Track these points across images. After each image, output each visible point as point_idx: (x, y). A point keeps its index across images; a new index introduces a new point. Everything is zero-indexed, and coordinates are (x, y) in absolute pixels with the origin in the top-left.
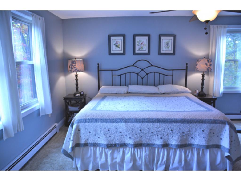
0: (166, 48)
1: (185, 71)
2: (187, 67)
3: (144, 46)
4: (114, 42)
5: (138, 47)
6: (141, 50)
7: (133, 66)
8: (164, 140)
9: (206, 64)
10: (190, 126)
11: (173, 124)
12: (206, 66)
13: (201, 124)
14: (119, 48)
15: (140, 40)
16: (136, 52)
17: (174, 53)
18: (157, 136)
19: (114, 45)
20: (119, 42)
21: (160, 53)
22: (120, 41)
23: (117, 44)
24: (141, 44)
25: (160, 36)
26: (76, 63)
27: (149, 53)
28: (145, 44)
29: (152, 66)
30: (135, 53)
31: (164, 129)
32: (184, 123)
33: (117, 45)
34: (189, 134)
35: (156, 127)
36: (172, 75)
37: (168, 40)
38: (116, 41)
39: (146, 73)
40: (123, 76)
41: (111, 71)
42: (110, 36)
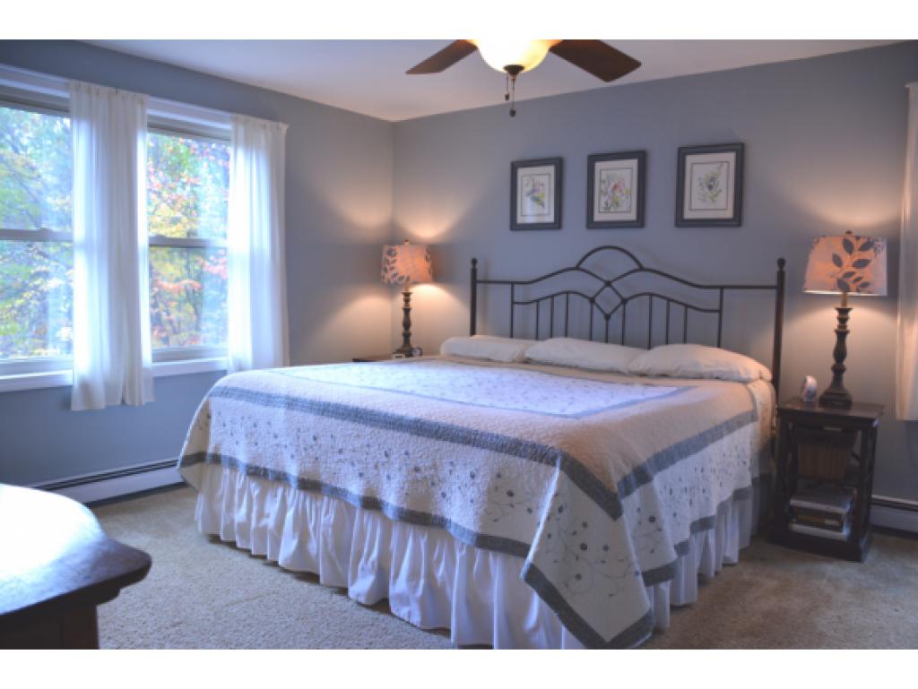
0: (704, 201)
1: (773, 292)
2: (781, 275)
3: (623, 195)
4: (527, 185)
5: (604, 199)
6: (612, 210)
7: (577, 268)
8: (368, 482)
9: (837, 261)
10: (436, 448)
11: (391, 432)
12: (836, 269)
13: (468, 448)
14: (542, 204)
15: (610, 172)
16: (598, 217)
17: (737, 220)
18: (353, 464)
19: (528, 194)
20: (542, 185)
21: (681, 222)
22: (544, 179)
23: (537, 191)
24: (615, 187)
25: (682, 153)
26: (395, 255)
27: (640, 222)
28: (628, 186)
29: (641, 269)
30: (591, 224)
31: (368, 446)
32: (419, 435)
33: (536, 194)
34: (436, 479)
35: (350, 435)
36: (717, 307)
37: (714, 166)
38: (533, 180)
39: (620, 296)
40: (545, 305)
41: (509, 286)
42: (514, 168)
